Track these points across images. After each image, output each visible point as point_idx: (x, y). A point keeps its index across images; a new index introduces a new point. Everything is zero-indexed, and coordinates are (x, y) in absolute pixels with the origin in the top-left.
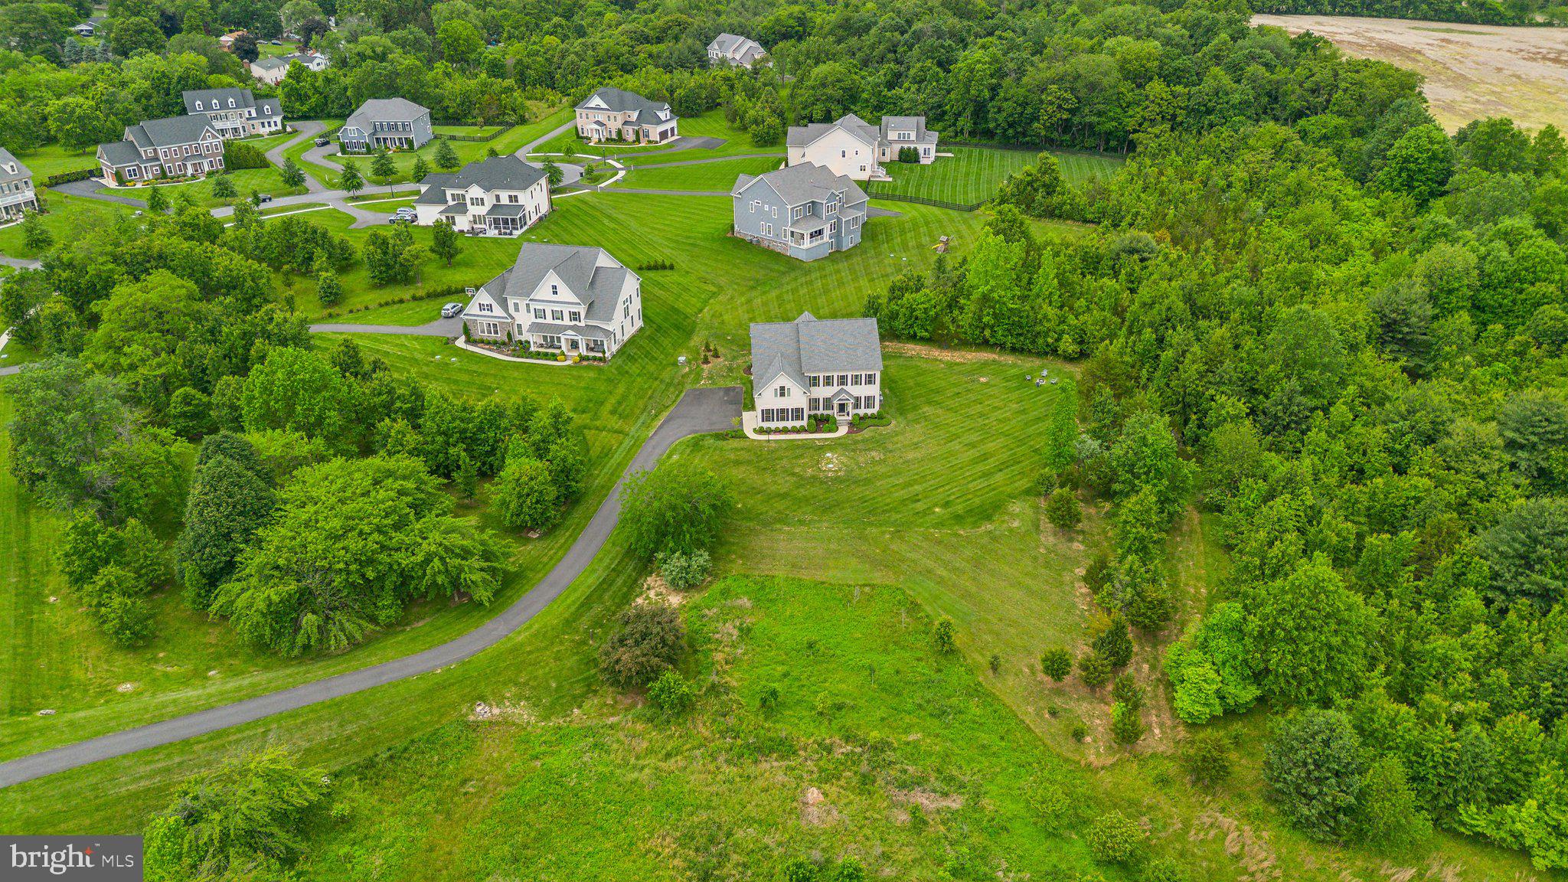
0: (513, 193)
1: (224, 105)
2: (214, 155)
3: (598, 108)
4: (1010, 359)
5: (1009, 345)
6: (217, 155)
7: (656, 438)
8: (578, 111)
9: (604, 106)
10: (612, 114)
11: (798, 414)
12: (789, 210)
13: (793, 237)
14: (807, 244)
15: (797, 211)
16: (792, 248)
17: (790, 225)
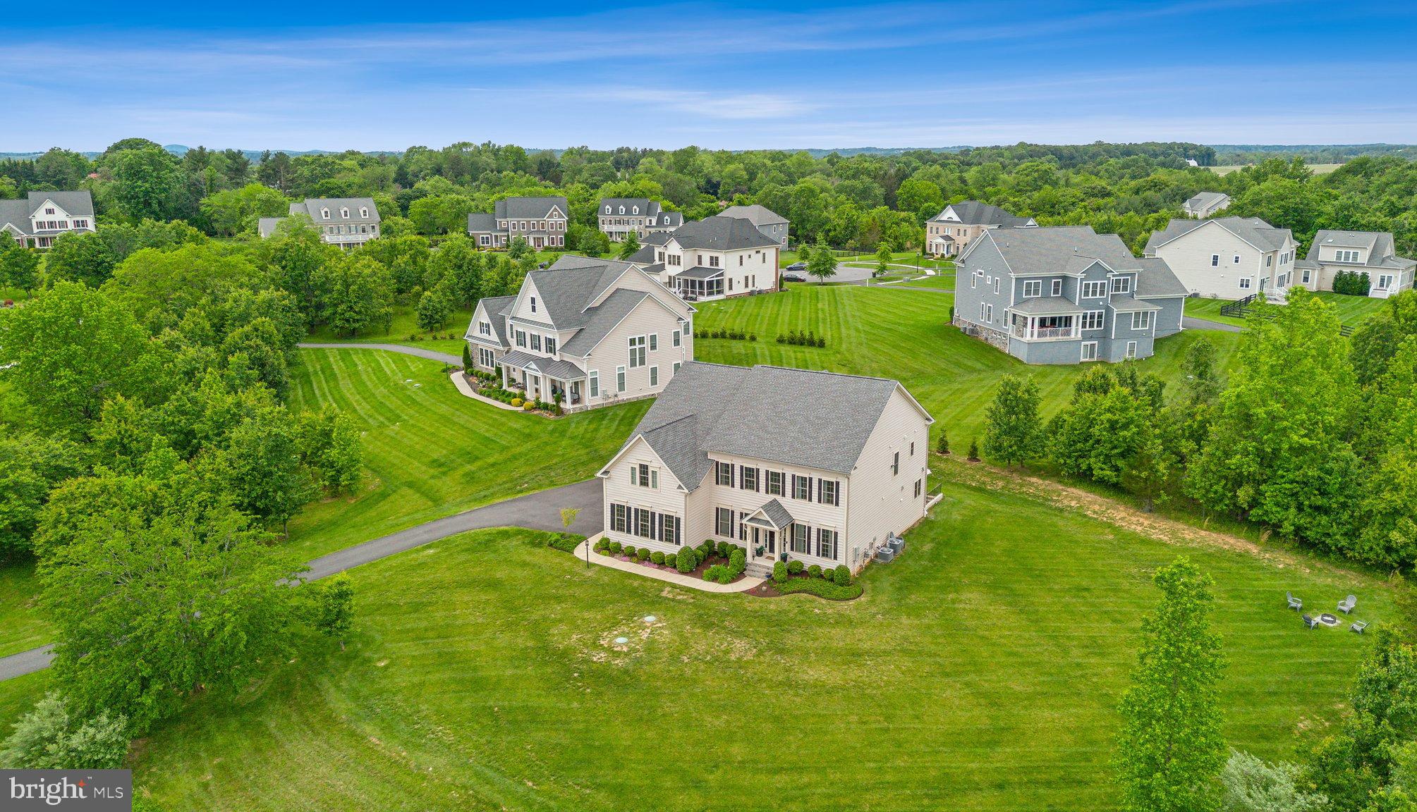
0: (714, 255)
1: (629, 212)
2: (557, 233)
3: (950, 221)
4: (1284, 560)
5: (1288, 528)
6: (560, 233)
7: (467, 517)
8: (929, 224)
9: (956, 218)
10: (962, 227)
11: (670, 528)
12: (1014, 281)
13: (1014, 323)
14: (1032, 336)
15: (1029, 285)
16: (1012, 342)
17: (1012, 304)
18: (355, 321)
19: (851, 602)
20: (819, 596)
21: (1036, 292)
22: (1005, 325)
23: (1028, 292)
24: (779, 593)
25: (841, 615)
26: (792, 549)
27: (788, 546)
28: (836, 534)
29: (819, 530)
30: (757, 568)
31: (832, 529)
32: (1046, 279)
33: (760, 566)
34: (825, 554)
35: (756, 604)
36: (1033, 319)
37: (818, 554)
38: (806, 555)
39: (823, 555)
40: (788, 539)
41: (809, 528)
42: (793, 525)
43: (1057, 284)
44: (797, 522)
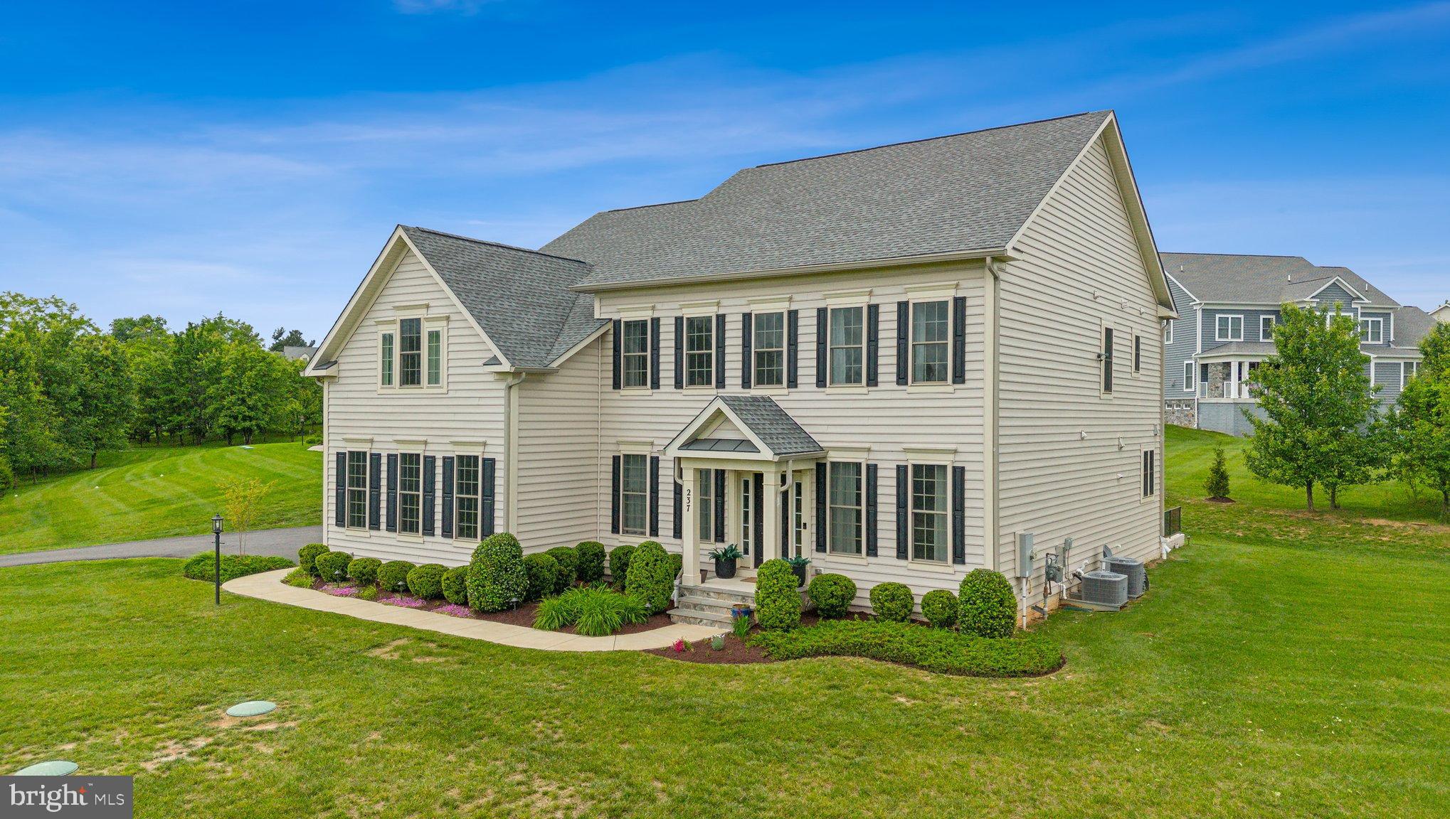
11: (469, 493)
12: (1199, 315)
13: (1204, 377)
14: (1240, 393)
15: (1224, 322)
16: (1203, 408)
17: (1199, 350)
18: (245, 419)
19: (1028, 683)
20: (910, 662)
21: (1236, 333)
22: (1189, 386)
23: (1223, 333)
24: (767, 654)
25: (999, 716)
26: (821, 547)
27: (809, 536)
28: (959, 473)
29: (901, 470)
30: (712, 600)
31: (946, 460)
32: (1252, 315)
33: (719, 593)
34: (925, 551)
35: (680, 679)
36: (1240, 364)
37: (902, 553)
38: (863, 559)
39: (919, 553)
40: (808, 515)
41: (873, 470)
42: (821, 468)
43: (1267, 322)
44: (834, 457)
